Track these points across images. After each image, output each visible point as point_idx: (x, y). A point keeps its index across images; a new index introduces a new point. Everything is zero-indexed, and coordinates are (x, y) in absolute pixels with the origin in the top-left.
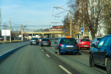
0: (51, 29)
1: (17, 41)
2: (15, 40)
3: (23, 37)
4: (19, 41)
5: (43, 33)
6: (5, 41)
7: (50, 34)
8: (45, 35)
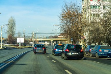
0: (60, 35)
1: (29, 46)
2: (27, 46)
3: (34, 43)
4: (30, 46)
5: (52, 40)
6: (20, 46)
7: (58, 41)
8: (53, 41)
